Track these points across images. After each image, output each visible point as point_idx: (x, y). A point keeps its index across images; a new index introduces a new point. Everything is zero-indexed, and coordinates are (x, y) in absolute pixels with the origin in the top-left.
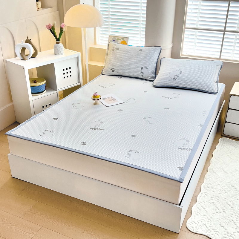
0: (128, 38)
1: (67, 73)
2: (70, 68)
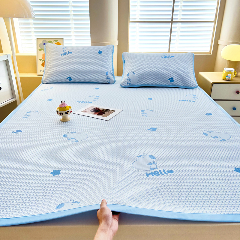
0: (63, 39)
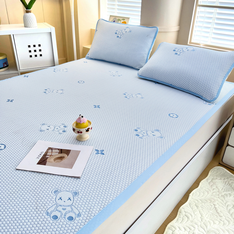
0: (129, 18)
1: (35, 51)
2: (39, 45)
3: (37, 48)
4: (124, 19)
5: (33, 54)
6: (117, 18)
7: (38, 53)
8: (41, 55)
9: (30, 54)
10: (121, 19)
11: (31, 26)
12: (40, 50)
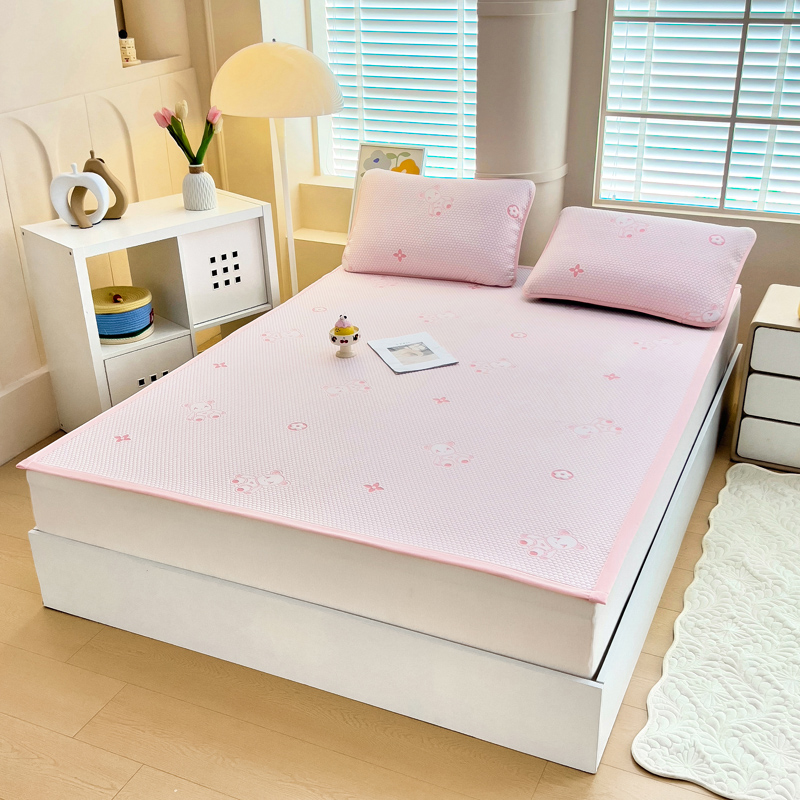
0: (422, 151)
1: (226, 270)
2: (235, 254)
3: (230, 262)
4: (405, 151)
5: (221, 278)
6: (385, 152)
7: (232, 275)
8: (238, 280)
9: (215, 279)
10: (397, 153)
11: (209, 206)
12: (236, 267)
